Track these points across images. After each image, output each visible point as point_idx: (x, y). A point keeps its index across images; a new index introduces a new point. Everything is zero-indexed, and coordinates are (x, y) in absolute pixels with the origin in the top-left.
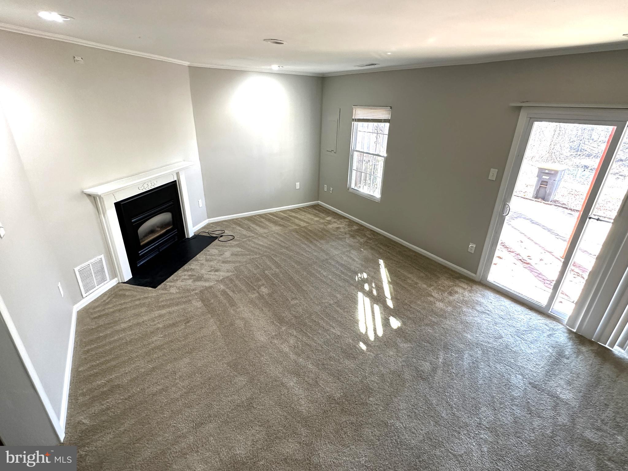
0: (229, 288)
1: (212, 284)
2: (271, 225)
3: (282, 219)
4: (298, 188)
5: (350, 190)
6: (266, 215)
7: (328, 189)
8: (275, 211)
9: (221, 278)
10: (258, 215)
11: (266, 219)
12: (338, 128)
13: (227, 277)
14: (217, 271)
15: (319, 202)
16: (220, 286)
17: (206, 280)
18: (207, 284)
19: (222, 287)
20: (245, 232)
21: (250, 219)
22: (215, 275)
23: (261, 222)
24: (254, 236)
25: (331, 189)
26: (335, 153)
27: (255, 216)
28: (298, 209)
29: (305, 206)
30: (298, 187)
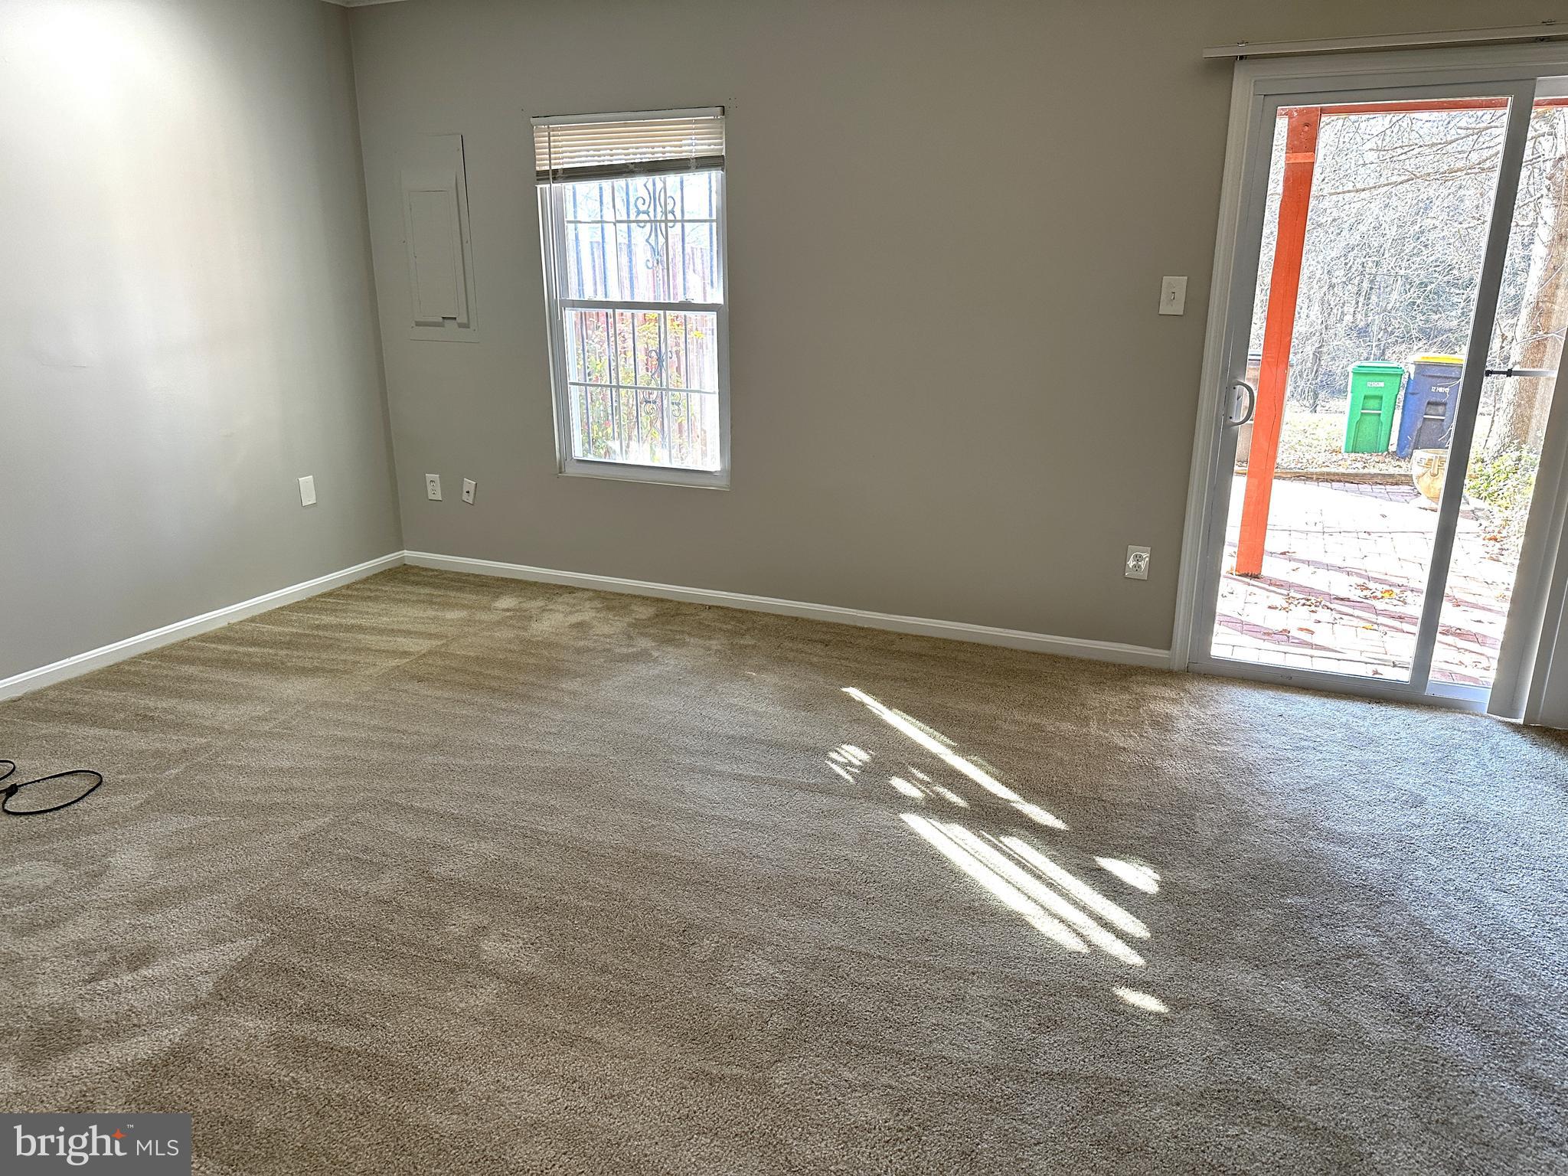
0: (308, 1013)
1: (174, 1033)
2: (258, 680)
3: (289, 645)
4: (313, 501)
5: (571, 470)
6: (189, 648)
7: (452, 487)
8: (225, 624)
9: (206, 985)
10: (149, 655)
11: (205, 662)
12: (464, 216)
13: (244, 966)
14: (139, 959)
15: (406, 553)
16: (234, 1025)
17: (116, 1030)
18: (141, 1047)
19: (254, 1025)
20: (138, 742)
21: (113, 677)
22: (149, 982)
23: (189, 679)
24: (209, 745)
25: (469, 484)
26: (461, 325)
27: (134, 661)
28: (330, 594)
29: (357, 578)
30: (309, 498)
